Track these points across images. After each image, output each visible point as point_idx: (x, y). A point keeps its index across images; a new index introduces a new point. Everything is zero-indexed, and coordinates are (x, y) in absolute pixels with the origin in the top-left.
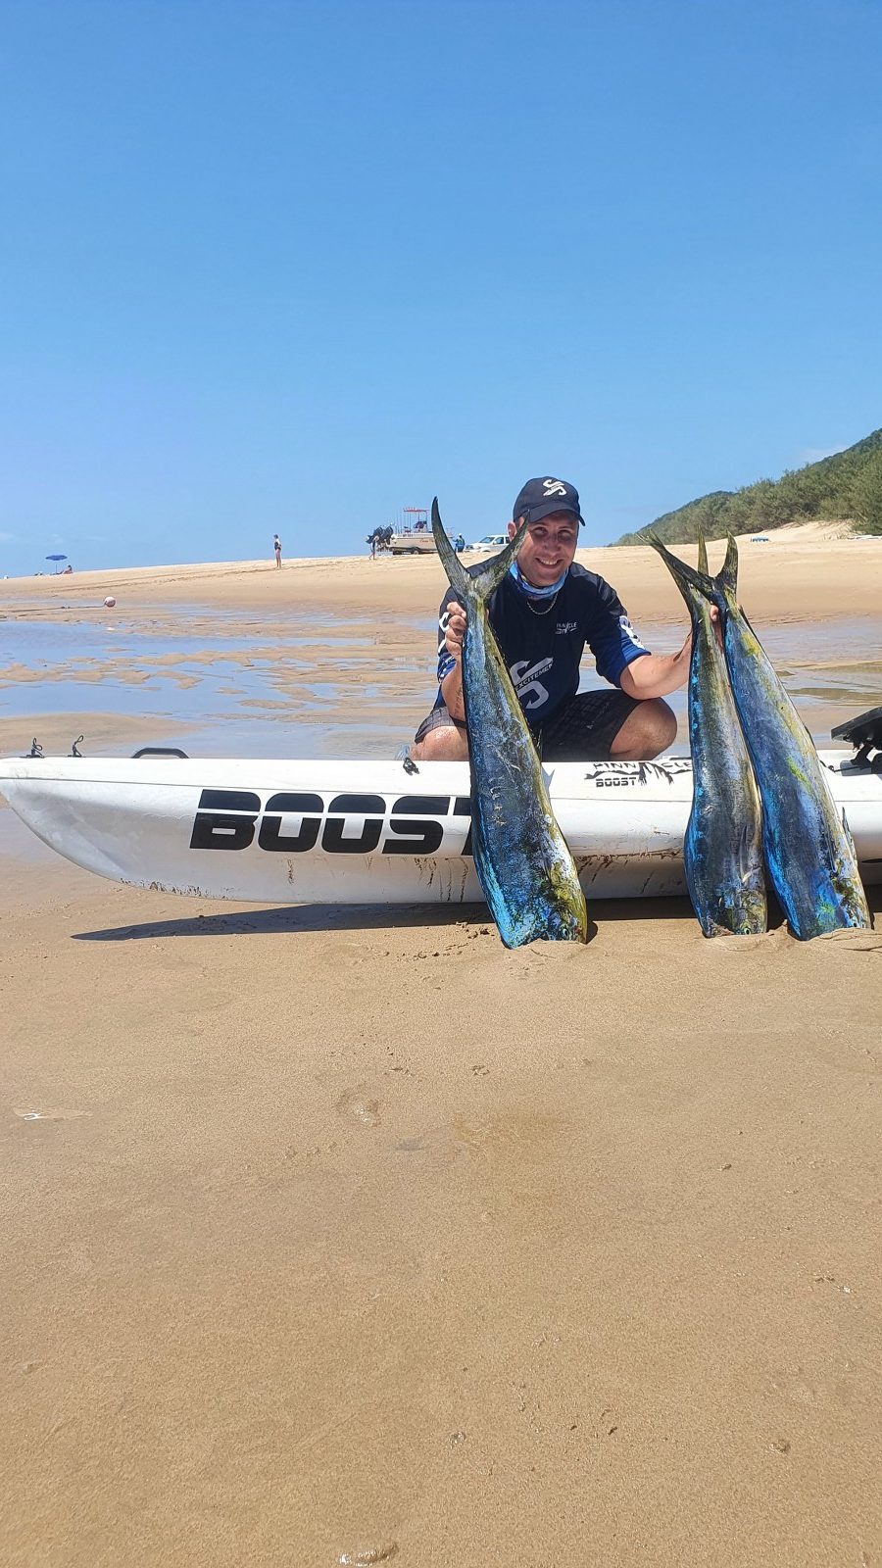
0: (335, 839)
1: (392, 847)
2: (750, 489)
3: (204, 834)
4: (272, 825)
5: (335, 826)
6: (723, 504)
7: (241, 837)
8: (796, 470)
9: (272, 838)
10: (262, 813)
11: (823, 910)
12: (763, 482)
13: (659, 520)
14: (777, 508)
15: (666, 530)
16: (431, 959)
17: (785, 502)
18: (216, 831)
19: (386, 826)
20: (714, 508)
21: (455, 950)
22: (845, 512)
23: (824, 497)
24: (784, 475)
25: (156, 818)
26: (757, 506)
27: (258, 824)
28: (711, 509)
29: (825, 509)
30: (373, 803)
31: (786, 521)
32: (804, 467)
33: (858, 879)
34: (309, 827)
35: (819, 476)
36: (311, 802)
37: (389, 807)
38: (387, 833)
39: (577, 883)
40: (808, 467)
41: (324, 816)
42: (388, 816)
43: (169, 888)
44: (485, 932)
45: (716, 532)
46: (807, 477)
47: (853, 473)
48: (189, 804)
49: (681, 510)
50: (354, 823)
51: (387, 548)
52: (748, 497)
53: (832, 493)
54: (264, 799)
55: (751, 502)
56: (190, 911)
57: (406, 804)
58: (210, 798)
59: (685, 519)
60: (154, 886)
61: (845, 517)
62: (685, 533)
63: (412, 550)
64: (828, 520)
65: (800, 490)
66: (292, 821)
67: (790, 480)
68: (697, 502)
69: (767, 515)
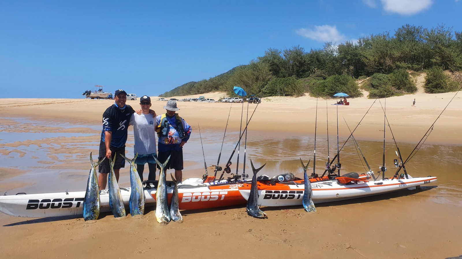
0: (53, 206)
1: (63, 207)
2: (201, 82)
3: (29, 207)
4: (42, 205)
5: (53, 204)
6: (194, 85)
7: (36, 206)
8: (213, 77)
9: (41, 207)
10: (40, 203)
11: (136, 211)
12: (204, 80)
13: (176, 88)
14: (208, 87)
15: (178, 91)
16: (69, 225)
17: (210, 86)
18: (31, 206)
19: (62, 204)
20: (191, 86)
21: (73, 223)
22: (225, 90)
23: (220, 85)
24: (209, 79)
25: (20, 205)
26: (203, 86)
27: (39, 205)
28: (190, 86)
29: (221, 88)
30: (61, 200)
31: (210, 91)
32: (215, 77)
33: (143, 206)
34: (48, 205)
35: (219, 79)
36: (49, 201)
37: (63, 200)
38: (62, 205)
39: (99, 209)
40: (216, 77)
41: (51, 203)
42: (63, 202)
43: (22, 216)
44: (80, 220)
45: (191, 93)
46: (216, 80)
47: (227, 80)
48: (27, 202)
49: (182, 86)
50: (56, 203)
51: (89, 97)
52: (200, 84)
53: (222, 84)
54: (40, 200)
55: (201, 85)
56: (25, 220)
57: (66, 200)
58: (30, 201)
59: (183, 89)
60: (19, 216)
61: (225, 91)
62: (183, 93)
63: (98, 98)
64: (221, 91)
65: (214, 83)
66: (45, 204)
67: (211, 80)
68: (187, 84)
69: (205, 89)
